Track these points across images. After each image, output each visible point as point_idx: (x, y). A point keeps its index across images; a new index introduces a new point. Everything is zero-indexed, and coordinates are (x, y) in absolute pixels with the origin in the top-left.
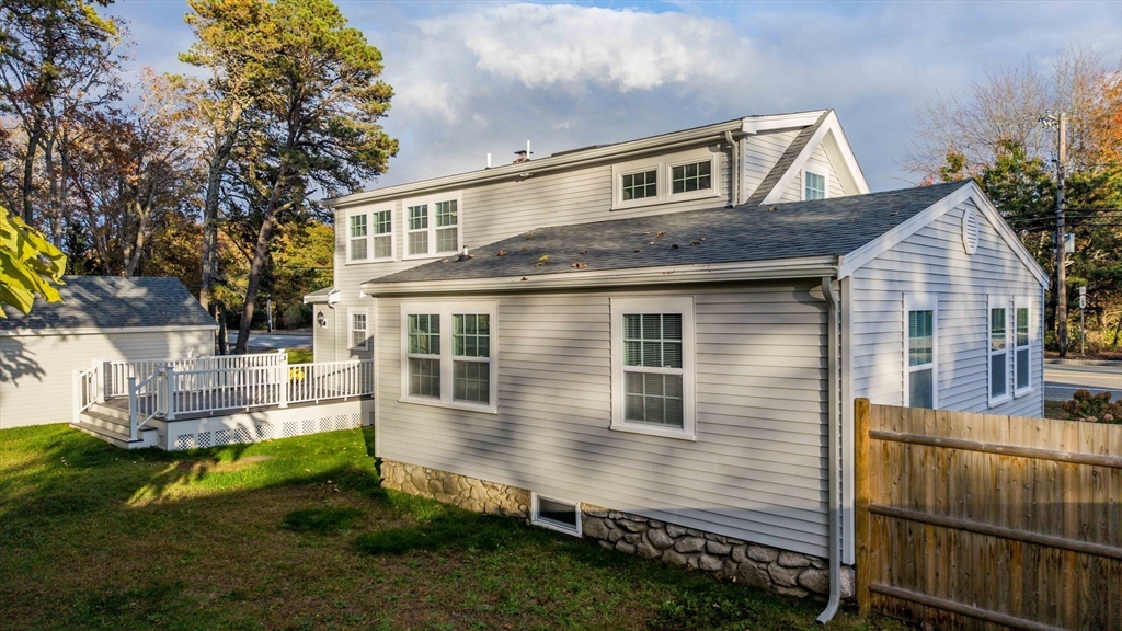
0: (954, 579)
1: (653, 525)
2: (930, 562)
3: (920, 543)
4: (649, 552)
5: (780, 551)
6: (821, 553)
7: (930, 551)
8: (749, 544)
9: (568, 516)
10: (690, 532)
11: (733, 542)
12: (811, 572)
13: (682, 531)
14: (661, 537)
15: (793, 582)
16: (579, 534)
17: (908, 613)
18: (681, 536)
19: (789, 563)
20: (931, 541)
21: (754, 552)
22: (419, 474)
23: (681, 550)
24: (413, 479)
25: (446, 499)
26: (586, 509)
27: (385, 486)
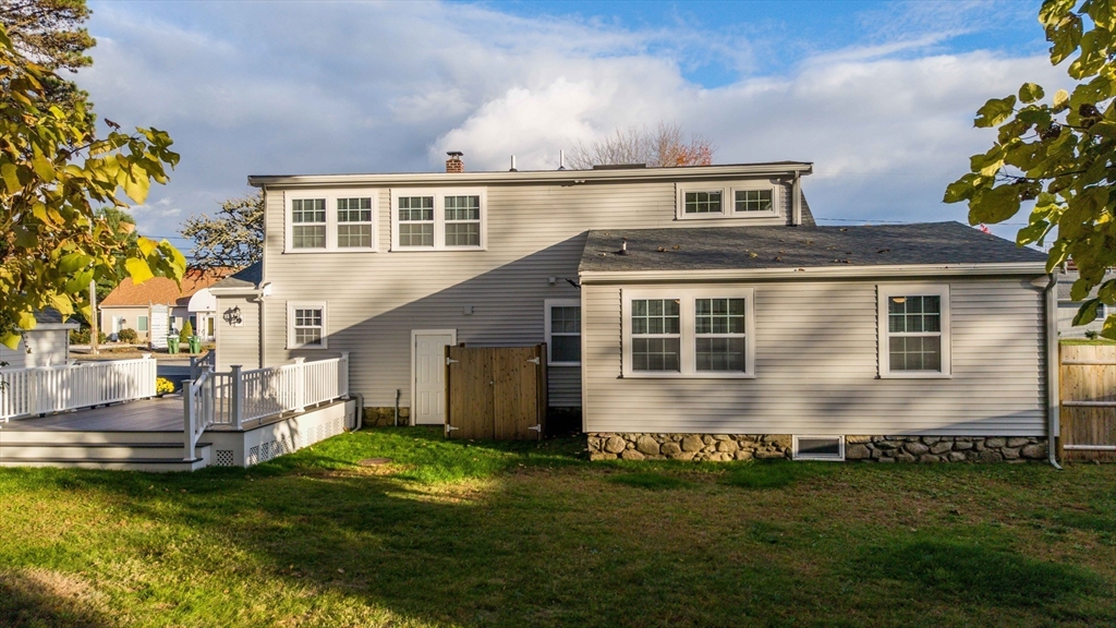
0: (1107, 434)
1: (912, 439)
2: (1095, 427)
3: (1089, 418)
4: (910, 459)
5: (1008, 438)
6: (1040, 434)
7: (1095, 421)
8: (987, 438)
9: (833, 448)
10: (943, 439)
11: (975, 440)
12: (1031, 447)
13: (938, 439)
14: (919, 447)
15: (1017, 454)
16: (843, 459)
17: (1083, 457)
18: (936, 443)
19: (1017, 444)
20: (1095, 416)
21: (991, 443)
22: (647, 441)
23: (937, 452)
24: (640, 446)
25: (688, 457)
26: (851, 439)
27: (596, 457)
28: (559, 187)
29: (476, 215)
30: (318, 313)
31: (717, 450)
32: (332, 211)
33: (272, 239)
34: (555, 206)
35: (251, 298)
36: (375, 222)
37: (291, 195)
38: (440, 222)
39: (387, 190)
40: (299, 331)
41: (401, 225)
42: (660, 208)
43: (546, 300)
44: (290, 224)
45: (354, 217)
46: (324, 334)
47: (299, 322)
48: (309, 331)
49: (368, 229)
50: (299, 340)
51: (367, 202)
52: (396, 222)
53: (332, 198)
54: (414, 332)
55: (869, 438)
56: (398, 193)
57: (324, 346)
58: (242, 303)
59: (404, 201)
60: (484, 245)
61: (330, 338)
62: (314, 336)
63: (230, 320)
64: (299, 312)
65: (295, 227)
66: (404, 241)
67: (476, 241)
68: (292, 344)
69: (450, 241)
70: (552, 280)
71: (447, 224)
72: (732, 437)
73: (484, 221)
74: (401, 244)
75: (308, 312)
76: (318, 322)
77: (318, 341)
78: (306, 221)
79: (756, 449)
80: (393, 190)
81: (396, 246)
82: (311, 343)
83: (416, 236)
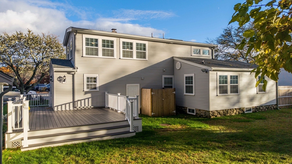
1: (261, 107)
4: (260, 110)
9: (250, 110)
11: (268, 106)
12: (275, 106)
15: (273, 108)
16: (252, 112)
19: (273, 106)
21: (270, 106)
24: (220, 113)
25: (229, 115)
26: (253, 107)
27: (212, 117)
28: (166, 44)
29: (145, 49)
30: (95, 78)
31: (233, 113)
32: (100, 43)
33: (78, 51)
34: (165, 49)
35: (69, 73)
36: (115, 48)
37: (85, 36)
38: (135, 50)
39: (119, 39)
40: (88, 85)
41: (123, 50)
42: (188, 52)
43: (163, 76)
44: (85, 47)
45: (108, 46)
46: (98, 85)
47: (88, 82)
48: (91, 85)
49: (113, 51)
50: (88, 88)
51: (112, 42)
52: (122, 50)
53: (100, 39)
54: (127, 85)
55: (255, 107)
56: (122, 40)
57: (98, 90)
58: (66, 74)
59: (124, 43)
60: (147, 59)
61: (100, 87)
62: (93, 86)
63: (60, 81)
64: (88, 78)
65: (86, 48)
66: (124, 56)
67: (145, 57)
68: (86, 90)
69: (137, 57)
70: (164, 70)
71: (137, 52)
72: (236, 109)
73: (147, 52)
74: (123, 57)
75: (91, 78)
76: (95, 82)
77: (95, 88)
78: (90, 46)
79: (239, 111)
80: (121, 39)
81: (121, 57)
82: (92, 89)
83: (128, 55)
